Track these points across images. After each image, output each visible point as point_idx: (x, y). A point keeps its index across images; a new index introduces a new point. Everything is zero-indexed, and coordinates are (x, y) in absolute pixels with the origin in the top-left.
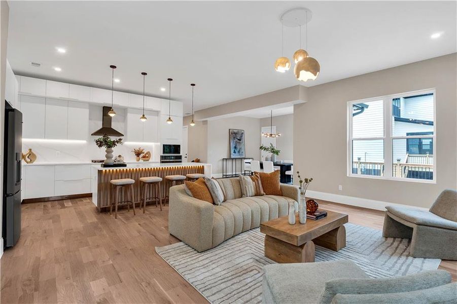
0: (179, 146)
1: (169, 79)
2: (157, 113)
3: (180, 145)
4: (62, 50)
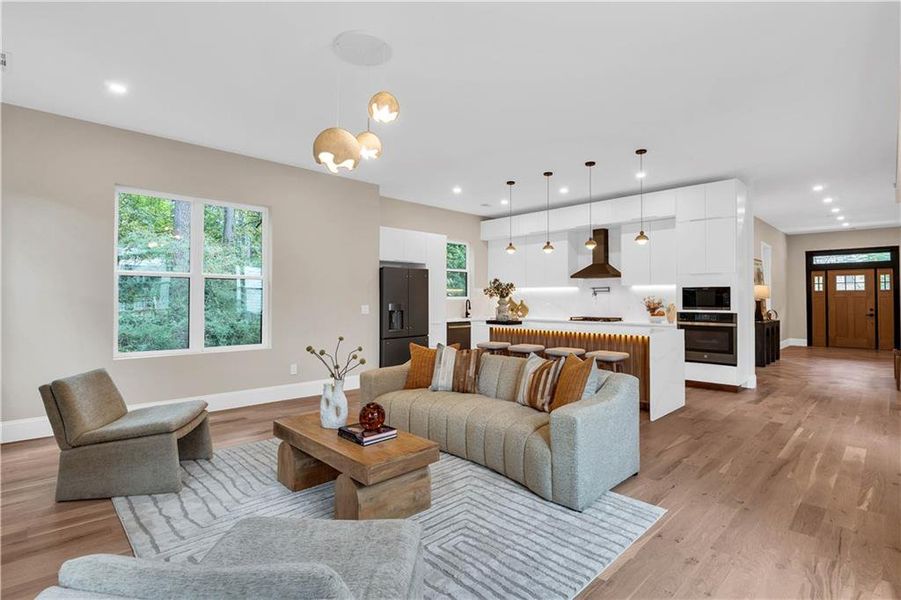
0: (727, 290)
1: (587, 164)
2: (669, 222)
3: (729, 288)
4: (457, 190)
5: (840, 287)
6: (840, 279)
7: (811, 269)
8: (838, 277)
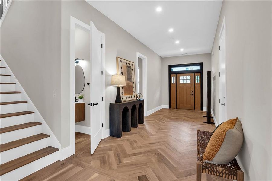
5: (181, 82)
6: (181, 78)
7: (171, 73)
8: (180, 77)
